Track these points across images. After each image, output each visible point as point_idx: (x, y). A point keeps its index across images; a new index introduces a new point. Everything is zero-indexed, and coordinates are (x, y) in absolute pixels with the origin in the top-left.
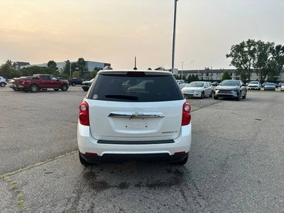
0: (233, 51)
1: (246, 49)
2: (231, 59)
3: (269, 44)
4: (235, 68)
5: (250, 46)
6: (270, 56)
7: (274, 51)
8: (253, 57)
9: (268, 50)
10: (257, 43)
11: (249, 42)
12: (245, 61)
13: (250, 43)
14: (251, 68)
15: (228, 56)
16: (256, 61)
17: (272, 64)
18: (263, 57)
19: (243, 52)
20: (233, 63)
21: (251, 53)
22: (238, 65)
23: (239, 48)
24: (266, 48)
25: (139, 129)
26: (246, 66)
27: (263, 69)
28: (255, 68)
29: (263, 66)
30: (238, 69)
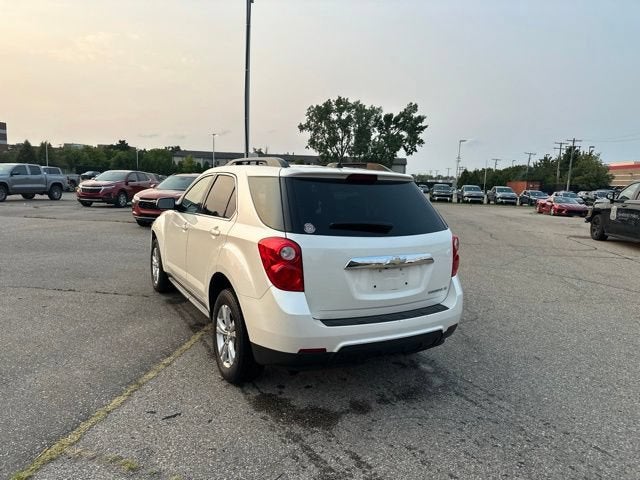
0: (311, 118)
1: (334, 117)
2: (307, 135)
3: (373, 111)
4: (317, 154)
5: (340, 111)
6: (375, 135)
7: (382, 124)
8: (347, 132)
9: (372, 122)
10: (354, 107)
11: (339, 101)
12: (333, 141)
13: (342, 104)
14: (346, 155)
15: (302, 128)
16: (353, 141)
17: (379, 148)
18: (363, 134)
19: (329, 122)
20: (312, 143)
21: (344, 125)
22: (321, 148)
23: (321, 113)
24: (368, 118)
25: (395, 290)
26: (335, 151)
27: (365, 158)
28: (351, 155)
29: (365, 152)
30: (322, 156)
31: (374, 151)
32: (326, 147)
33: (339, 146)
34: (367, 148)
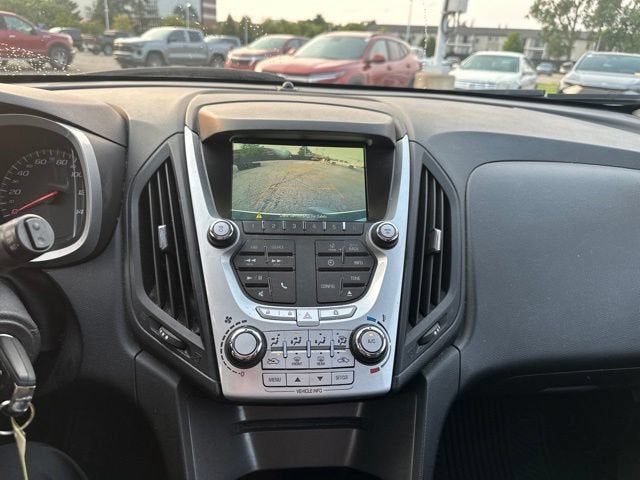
4: (539, 26)
20: (535, 11)
26: (566, 22)
27: (608, 32)
28: (587, 26)
29: (609, 24)
30: (545, 29)
31: (623, 22)
32: (553, 16)
33: (572, 14)
34: (613, 18)
